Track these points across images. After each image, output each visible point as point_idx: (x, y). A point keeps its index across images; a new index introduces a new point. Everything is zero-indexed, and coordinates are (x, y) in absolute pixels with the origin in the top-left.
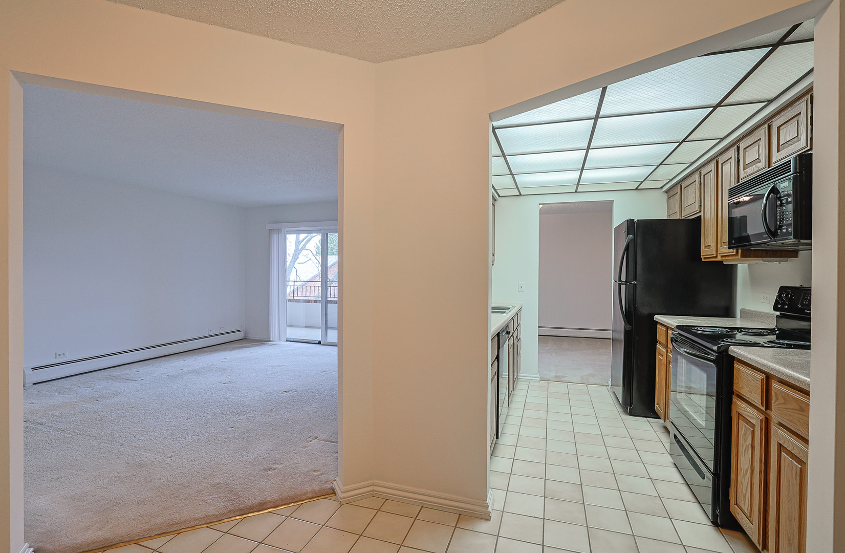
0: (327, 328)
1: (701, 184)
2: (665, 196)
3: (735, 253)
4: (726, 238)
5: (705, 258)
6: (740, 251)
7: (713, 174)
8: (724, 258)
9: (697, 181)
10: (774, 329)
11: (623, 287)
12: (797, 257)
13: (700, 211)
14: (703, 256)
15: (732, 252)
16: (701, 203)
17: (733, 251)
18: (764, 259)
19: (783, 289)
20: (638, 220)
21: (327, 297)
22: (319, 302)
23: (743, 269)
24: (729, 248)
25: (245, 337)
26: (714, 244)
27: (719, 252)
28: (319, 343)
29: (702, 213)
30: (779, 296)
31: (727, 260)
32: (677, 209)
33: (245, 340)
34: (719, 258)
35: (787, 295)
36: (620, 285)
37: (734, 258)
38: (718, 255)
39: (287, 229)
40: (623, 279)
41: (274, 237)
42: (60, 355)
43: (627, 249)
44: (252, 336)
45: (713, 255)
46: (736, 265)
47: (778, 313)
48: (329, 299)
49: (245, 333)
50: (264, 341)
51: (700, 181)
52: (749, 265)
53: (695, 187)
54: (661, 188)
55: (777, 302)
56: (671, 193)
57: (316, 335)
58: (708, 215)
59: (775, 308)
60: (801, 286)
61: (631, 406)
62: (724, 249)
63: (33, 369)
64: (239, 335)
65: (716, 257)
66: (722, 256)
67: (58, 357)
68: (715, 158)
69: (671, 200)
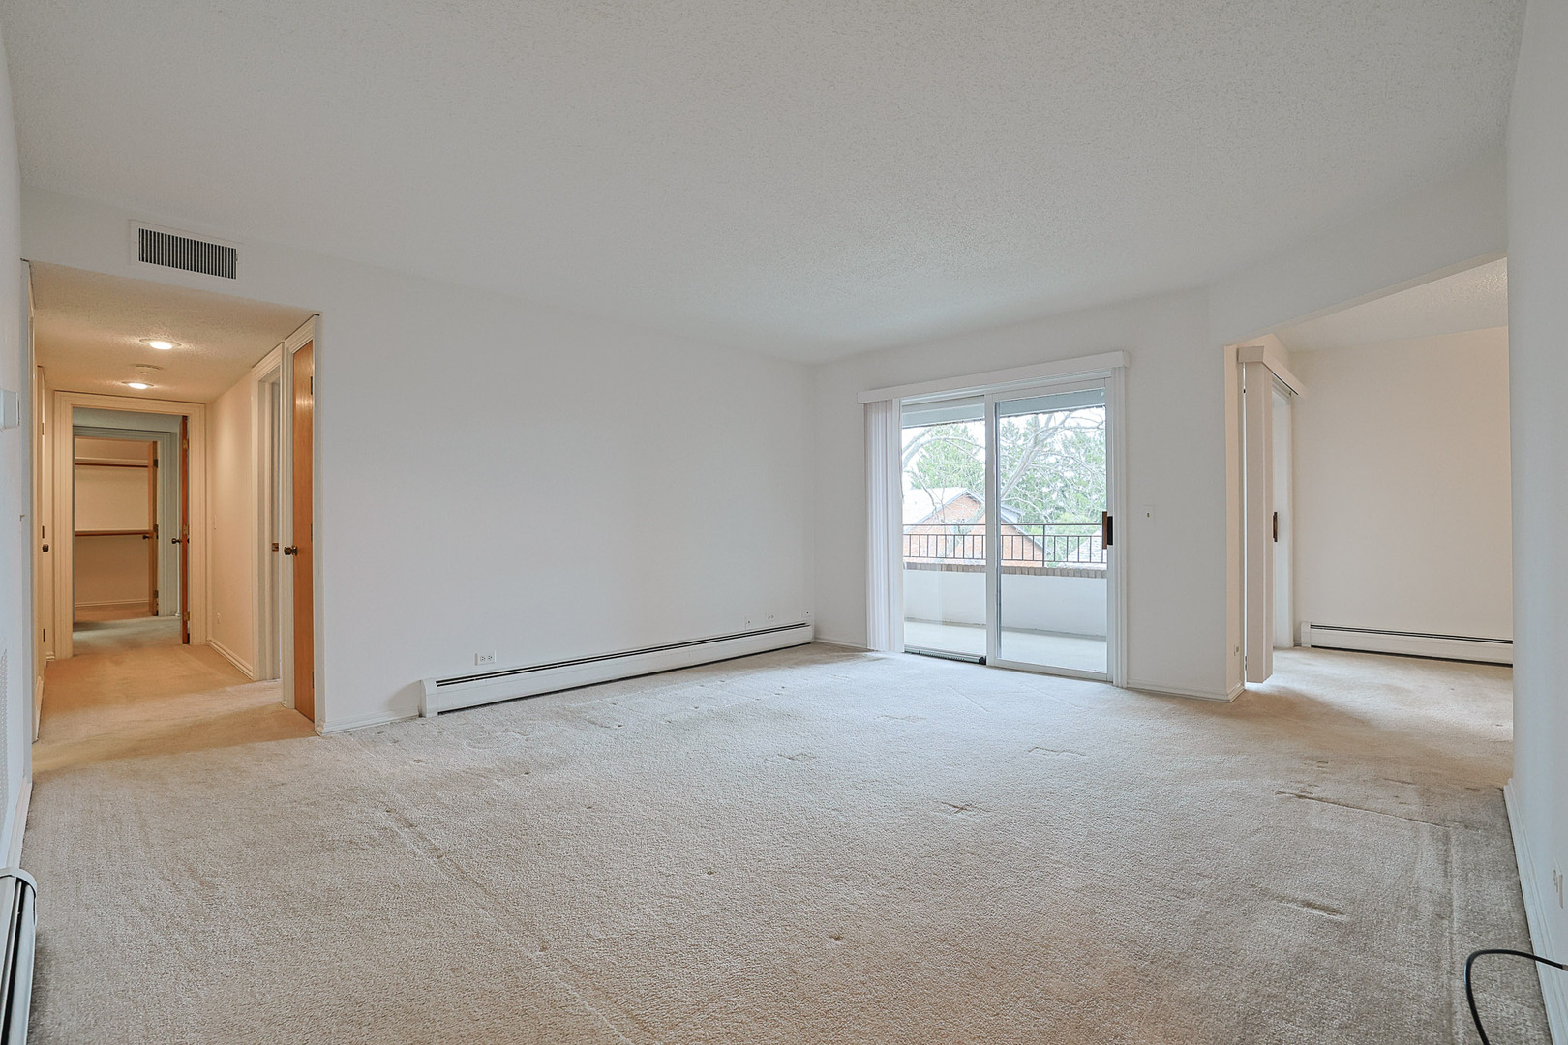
0: (1000, 629)
21: (999, 559)
22: (980, 569)
25: (815, 638)
28: (982, 662)
33: (817, 647)
39: (905, 401)
41: (877, 419)
42: (483, 659)
44: (828, 637)
48: (1003, 563)
49: (816, 631)
50: (853, 650)
57: (976, 642)
63: (440, 683)
64: (804, 635)
67: (479, 662)
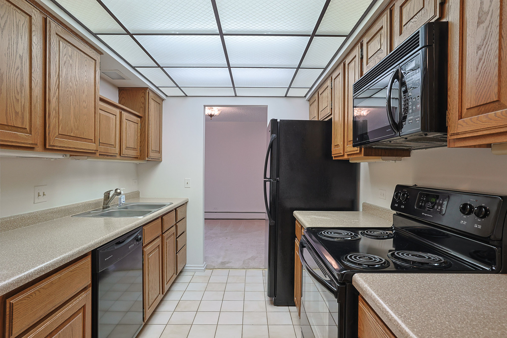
1: (332, 88)
2: (308, 104)
3: (358, 152)
4: (351, 138)
5: (335, 157)
6: (363, 149)
7: (341, 76)
8: (349, 157)
9: (329, 86)
10: (392, 228)
11: (268, 184)
12: (409, 156)
13: (331, 114)
14: (333, 155)
15: (356, 151)
16: (332, 106)
17: (357, 149)
18: (383, 157)
19: (399, 188)
20: (281, 120)
23: (364, 166)
24: (354, 146)
26: (342, 143)
27: (345, 151)
29: (332, 116)
30: (396, 195)
31: (353, 159)
32: (316, 115)
34: (346, 157)
35: (403, 195)
36: (265, 182)
37: (358, 156)
38: (345, 154)
40: (268, 176)
43: (271, 146)
45: (341, 153)
46: (359, 163)
47: (395, 212)
51: (332, 86)
52: (369, 163)
53: (328, 92)
54: (305, 97)
55: (394, 202)
56: (312, 101)
58: (337, 118)
59: (393, 207)
60: (415, 185)
61: (275, 297)
62: (350, 148)
65: (343, 155)
66: (348, 155)
68: (342, 61)
69: (312, 106)
